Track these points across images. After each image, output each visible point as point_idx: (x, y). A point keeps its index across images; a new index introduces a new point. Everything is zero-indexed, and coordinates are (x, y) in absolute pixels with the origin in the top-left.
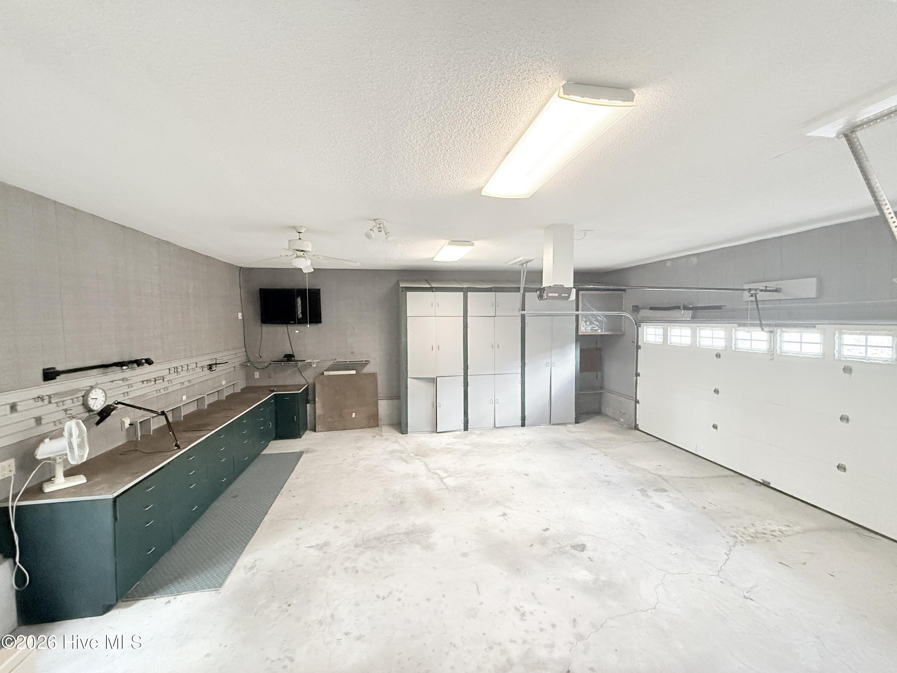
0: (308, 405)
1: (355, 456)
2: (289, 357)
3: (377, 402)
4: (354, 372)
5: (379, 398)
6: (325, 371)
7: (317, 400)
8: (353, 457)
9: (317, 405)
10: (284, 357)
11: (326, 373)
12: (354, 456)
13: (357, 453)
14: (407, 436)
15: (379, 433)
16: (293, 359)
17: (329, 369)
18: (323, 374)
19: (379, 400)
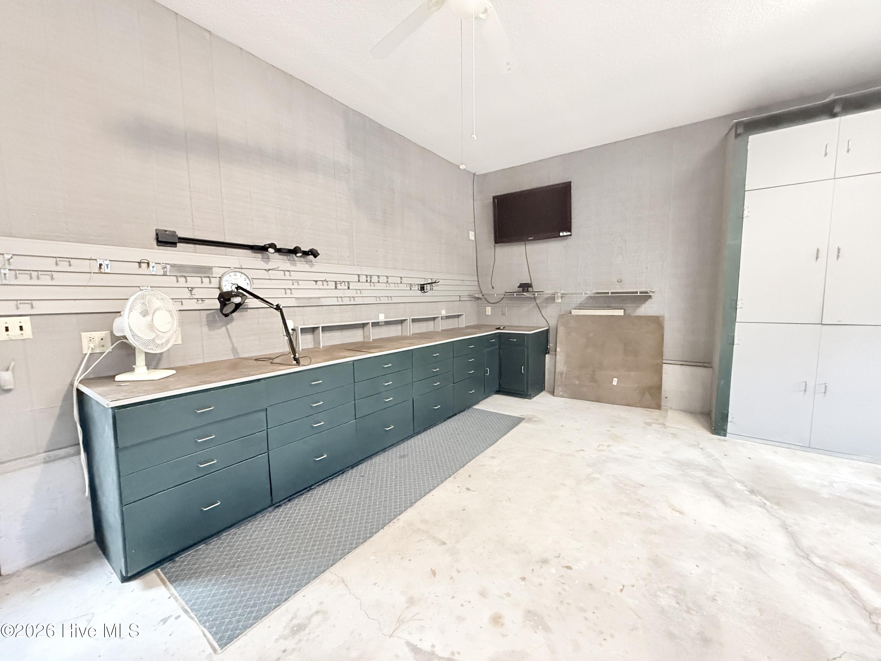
0: (547, 355)
1: (601, 450)
2: (525, 287)
3: (662, 366)
4: (621, 313)
5: (664, 361)
6: (574, 309)
7: (558, 350)
8: (599, 451)
9: (558, 357)
10: (519, 287)
11: (575, 312)
12: (600, 448)
13: (608, 446)
14: (725, 441)
15: (661, 420)
16: (530, 289)
17: (581, 307)
18: (571, 313)
19: (664, 365)
